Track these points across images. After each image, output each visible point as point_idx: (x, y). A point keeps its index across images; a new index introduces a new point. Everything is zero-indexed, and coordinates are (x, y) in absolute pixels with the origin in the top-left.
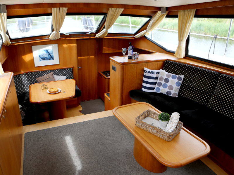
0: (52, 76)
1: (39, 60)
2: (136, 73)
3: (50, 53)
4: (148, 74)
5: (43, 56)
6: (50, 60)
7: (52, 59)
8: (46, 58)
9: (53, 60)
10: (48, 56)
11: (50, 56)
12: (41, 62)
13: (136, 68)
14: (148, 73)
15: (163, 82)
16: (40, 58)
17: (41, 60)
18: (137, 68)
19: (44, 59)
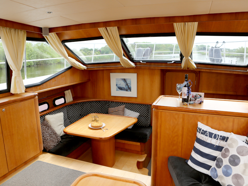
0: (122, 110)
1: (116, 90)
2: (183, 128)
3: (128, 83)
4: (202, 135)
5: (120, 86)
6: (127, 90)
7: (129, 90)
8: (123, 88)
9: (131, 91)
10: (126, 86)
11: (127, 86)
12: (118, 91)
13: (181, 120)
14: (202, 133)
15: (226, 162)
16: (117, 88)
17: (118, 89)
18: (183, 119)
19: (121, 89)
